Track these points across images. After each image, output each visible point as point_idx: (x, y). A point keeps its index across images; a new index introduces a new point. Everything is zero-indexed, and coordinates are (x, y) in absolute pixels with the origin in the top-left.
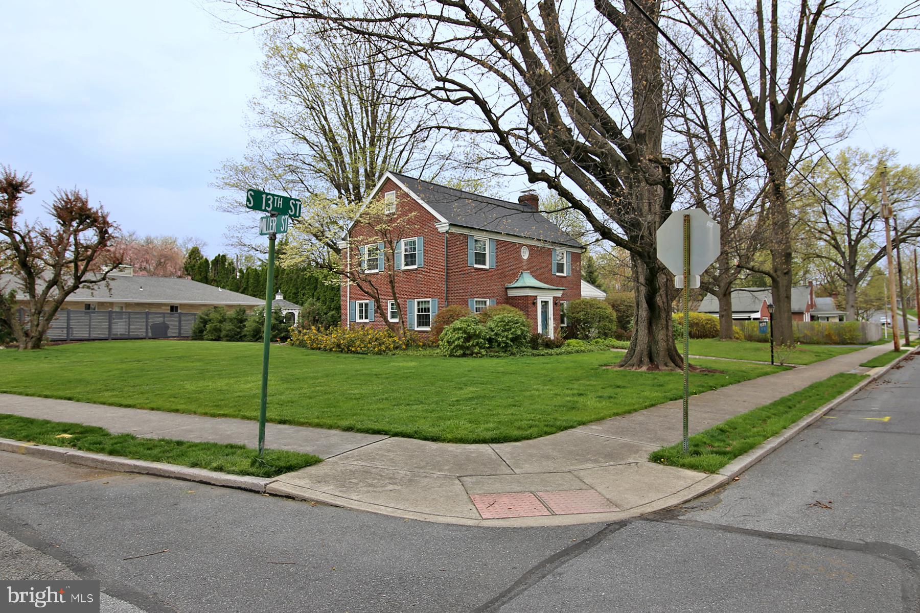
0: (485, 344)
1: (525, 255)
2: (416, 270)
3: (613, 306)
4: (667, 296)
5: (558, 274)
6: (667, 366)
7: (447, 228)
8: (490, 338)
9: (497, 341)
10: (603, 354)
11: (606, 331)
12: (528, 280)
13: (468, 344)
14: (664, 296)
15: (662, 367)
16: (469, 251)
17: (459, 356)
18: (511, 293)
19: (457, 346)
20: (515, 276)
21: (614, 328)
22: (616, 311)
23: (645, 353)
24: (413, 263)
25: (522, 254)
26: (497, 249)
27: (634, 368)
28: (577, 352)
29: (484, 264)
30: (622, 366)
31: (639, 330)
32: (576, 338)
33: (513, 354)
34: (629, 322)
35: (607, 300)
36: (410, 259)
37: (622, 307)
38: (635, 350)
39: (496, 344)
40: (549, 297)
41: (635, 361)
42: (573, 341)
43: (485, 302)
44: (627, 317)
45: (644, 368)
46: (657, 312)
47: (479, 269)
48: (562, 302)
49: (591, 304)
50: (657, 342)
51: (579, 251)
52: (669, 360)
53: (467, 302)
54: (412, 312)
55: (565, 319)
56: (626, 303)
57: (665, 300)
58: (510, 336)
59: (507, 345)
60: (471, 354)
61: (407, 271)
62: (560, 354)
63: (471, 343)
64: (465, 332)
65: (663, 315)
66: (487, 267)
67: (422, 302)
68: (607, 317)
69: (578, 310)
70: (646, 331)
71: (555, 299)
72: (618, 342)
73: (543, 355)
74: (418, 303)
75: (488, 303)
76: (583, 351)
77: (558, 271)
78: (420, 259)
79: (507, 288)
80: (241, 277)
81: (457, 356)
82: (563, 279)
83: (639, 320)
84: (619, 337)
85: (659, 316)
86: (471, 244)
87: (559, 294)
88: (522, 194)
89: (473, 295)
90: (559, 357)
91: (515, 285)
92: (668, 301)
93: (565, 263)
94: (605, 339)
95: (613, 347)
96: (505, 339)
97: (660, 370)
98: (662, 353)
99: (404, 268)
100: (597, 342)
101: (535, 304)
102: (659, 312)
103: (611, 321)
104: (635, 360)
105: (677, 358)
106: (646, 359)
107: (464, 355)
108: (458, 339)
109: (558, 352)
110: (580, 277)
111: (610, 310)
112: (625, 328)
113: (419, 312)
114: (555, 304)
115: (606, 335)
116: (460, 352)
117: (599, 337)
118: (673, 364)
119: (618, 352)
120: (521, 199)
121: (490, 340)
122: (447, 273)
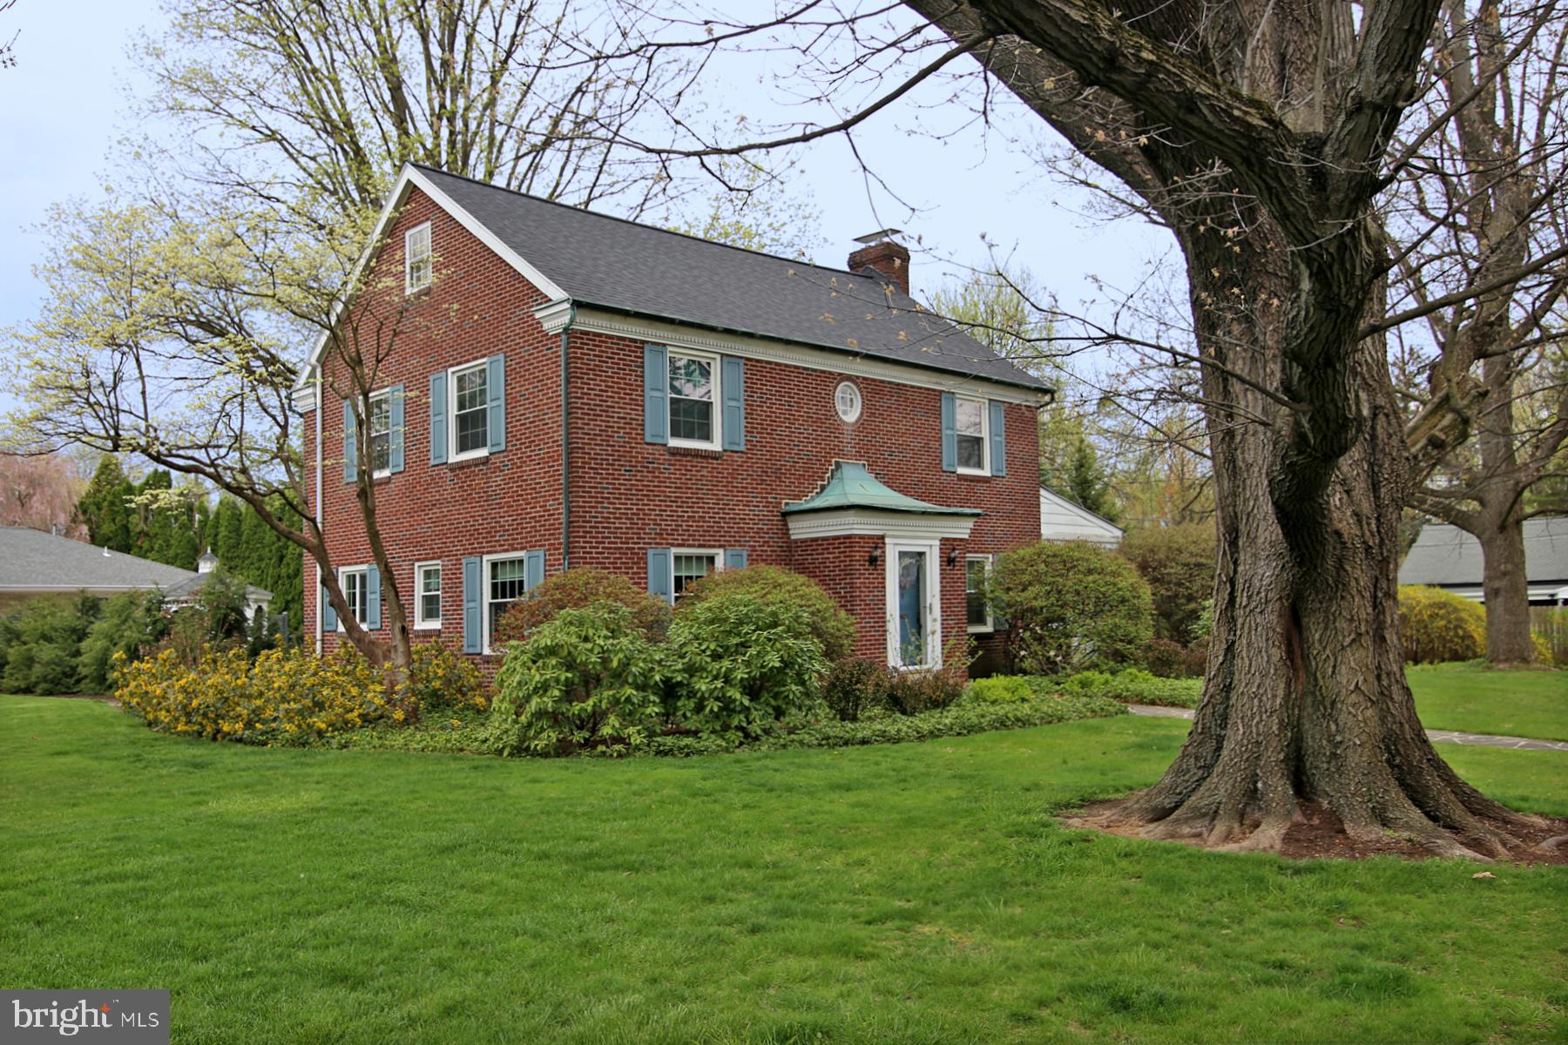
0: (645, 702)
1: (850, 410)
2: (485, 461)
3: (1144, 567)
4: (1375, 487)
5: (962, 470)
6: (1385, 823)
7: (566, 319)
8: (667, 681)
9: (692, 694)
10: (1098, 730)
11: (1119, 646)
12: (859, 485)
13: (576, 707)
14: (1360, 487)
15: (1362, 830)
16: (649, 393)
17: (545, 754)
18: (802, 529)
19: (540, 714)
20: (818, 473)
21: (1147, 635)
22: (1154, 581)
23: (1273, 755)
24: (479, 442)
25: (839, 407)
26: (750, 389)
27: (1220, 827)
28: (1002, 724)
29: (707, 436)
30: (1160, 815)
31: (1241, 646)
32: (1011, 670)
33: (749, 738)
34: (1194, 616)
35: (1125, 549)
36: (471, 429)
37: (1174, 570)
38: (1220, 741)
39: (692, 704)
40: (927, 541)
41: (1221, 795)
42: (997, 684)
43: (711, 560)
44: (1190, 598)
45: (1270, 835)
46: (1330, 562)
47: (687, 453)
48: (970, 556)
49: (1070, 558)
50: (1328, 707)
51: (1031, 400)
52: (1395, 794)
53: (644, 559)
54: (476, 597)
55: (989, 610)
56: (1185, 557)
57: (1366, 507)
58: (740, 675)
59: (728, 706)
60: (589, 744)
61: (462, 466)
62: (934, 735)
63: (590, 702)
64: (570, 665)
65: (1360, 574)
66: (715, 446)
67: (504, 563)
68: (1123, 601)
69: (1026, 578)
70: (1277, 654)
71: (948, 545)
72: (1158, 681)
73: (864, 742)
74: (494, 565)
75: (720, 563)
76: (1023, 722)
77: (966, 462)
78: (496, 427)
79: (785, 515)
80: (203, 523)
81: (536, 754)
82: (981, 487)
83: (1241, 599)
84: (1162, 666)
85: (1341, 584)
86: (655, 372)
87: (961, 530)
88: (860, 246)
89: (664, 539)
90: (927, 746)
91: (818, 503)
92: (1378, 504)
93: (985, 434)
94: (1113, 673)
95: (1141, 700)
96: (719, 684)
97: (1351, 847)
98: (1357, 759)
99: (454, 458)
100: (1084, 684)
101: (876, 562)
102: (1340, 562)
103: (1135, 615)
104: (1221, 787)
105: (1432, 780)
106: (1277, 787)
107: (563, 749)
108: (544, 688)
109: (925, 728)
110: (1039, 481)
111: (1130, 578)
112: (1182, 635)
113: (494, 596)
114: (948, 561)
115: (1121, 657)
116: (551, 736)
117: (1094, 666)
118: (1416, 814)
119: (1155, 723)
120: (855, 261)
121: (669, 691)
122: (570, 464)
